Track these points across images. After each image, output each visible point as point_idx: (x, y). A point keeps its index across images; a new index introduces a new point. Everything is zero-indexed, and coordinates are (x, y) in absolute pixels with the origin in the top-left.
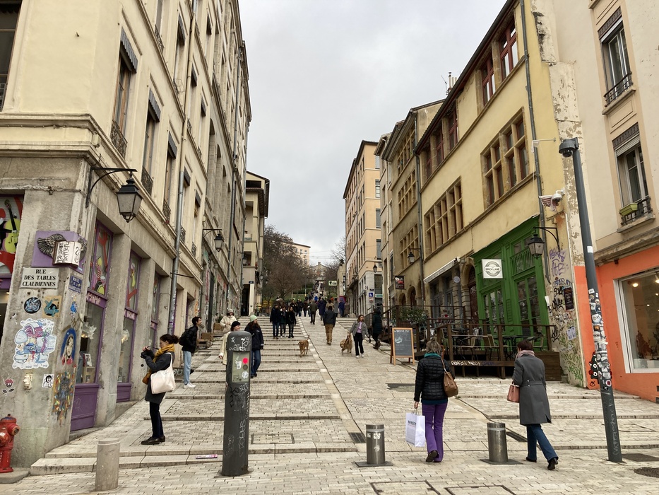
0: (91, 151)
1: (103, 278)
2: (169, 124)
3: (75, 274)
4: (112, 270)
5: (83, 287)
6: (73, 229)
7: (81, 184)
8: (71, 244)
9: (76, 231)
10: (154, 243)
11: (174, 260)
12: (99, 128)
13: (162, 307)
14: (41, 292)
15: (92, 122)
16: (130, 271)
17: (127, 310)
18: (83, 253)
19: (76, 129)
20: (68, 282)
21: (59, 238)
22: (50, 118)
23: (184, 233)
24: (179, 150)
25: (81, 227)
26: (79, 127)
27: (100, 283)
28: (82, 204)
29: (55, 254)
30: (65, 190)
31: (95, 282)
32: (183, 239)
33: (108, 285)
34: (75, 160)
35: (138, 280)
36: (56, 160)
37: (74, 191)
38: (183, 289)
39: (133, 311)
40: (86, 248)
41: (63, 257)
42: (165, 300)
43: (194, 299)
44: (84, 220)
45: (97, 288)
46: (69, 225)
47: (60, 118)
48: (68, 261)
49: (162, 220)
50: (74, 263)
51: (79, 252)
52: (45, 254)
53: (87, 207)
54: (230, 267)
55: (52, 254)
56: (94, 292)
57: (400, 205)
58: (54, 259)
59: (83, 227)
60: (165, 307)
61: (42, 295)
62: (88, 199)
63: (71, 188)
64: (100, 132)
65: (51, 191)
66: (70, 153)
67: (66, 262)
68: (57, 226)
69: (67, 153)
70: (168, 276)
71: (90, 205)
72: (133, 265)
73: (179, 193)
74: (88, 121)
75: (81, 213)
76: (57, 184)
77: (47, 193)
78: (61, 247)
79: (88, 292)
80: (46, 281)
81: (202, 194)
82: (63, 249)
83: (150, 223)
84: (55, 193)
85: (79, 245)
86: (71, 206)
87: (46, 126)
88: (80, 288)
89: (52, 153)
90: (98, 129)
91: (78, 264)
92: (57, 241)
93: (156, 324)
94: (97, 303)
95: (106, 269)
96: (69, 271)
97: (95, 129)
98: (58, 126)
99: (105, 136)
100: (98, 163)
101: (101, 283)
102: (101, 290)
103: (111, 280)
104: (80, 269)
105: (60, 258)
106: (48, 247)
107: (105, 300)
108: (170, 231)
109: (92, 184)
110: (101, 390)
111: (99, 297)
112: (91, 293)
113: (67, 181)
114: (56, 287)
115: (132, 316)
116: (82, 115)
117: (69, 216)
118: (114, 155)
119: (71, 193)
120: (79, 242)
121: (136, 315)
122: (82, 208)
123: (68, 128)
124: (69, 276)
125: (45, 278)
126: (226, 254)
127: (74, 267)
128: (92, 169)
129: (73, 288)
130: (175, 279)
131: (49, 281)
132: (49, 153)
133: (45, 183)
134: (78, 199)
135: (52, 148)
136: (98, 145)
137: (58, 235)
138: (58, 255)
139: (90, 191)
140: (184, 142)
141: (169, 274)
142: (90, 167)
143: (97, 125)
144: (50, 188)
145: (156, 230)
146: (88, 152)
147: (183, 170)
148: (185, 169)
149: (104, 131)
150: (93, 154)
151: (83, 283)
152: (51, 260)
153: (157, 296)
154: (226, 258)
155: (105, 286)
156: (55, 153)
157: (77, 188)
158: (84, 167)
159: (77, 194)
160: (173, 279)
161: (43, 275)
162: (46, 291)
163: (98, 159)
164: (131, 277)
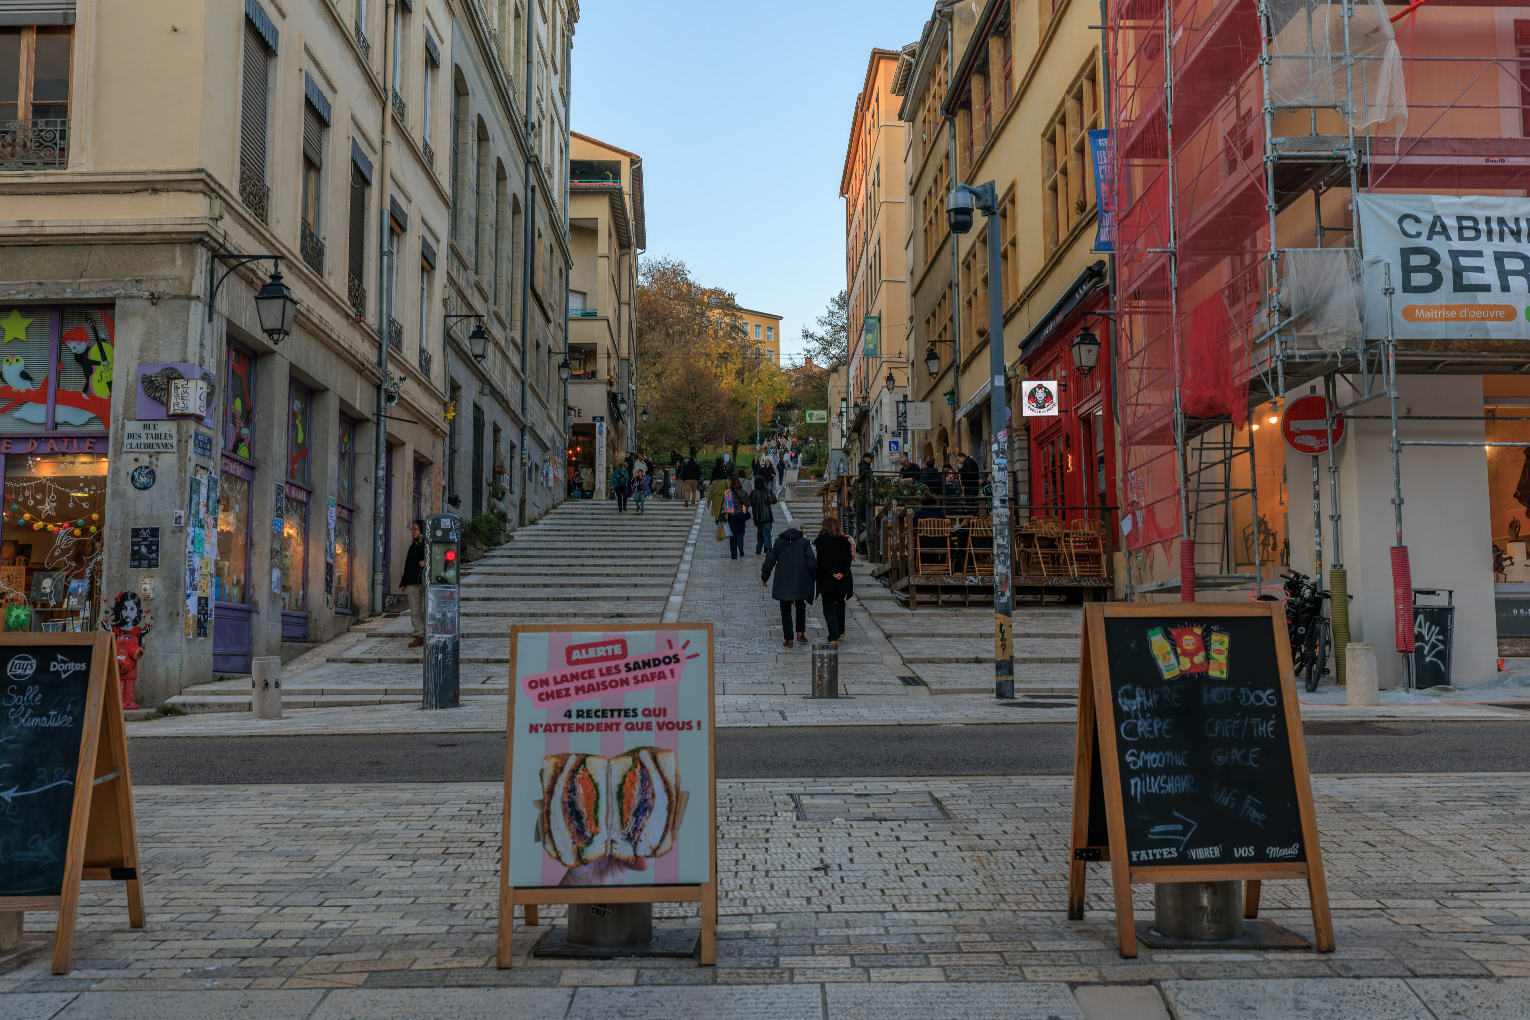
0: (210, 231)
1: (245, 431)
2: (351, 123)
3: (203, 429)
4: (259, 417)
5: (214, 448)
6: (193, 359)
7: (199, 286)
8: (192, 384)
9: (197, 363)
10: (333, 360)
11: (378, 388)
12: (221, 186)
13: (359, 481)
14: (154, 458)
15: (208, 180)
16: (293, 415)
17: (292, 485)
18: (210, 395)
19: (183, 194)
20: (191, 442)
21: (172, 375)
22: (142, 178)
23: (399, 332)
24: (376, 166)
25: (205, 355)
26: (188, 191)
27: (240, 440)
28: (203, 318)
29: (168, 400)
30: (176, 297)
31: (232, 438)
32: (398, 345)
33: (255, 443)
34: (186, 246)
35: (307, 430)
36: (158, 246)
37: (190, 298)
38: (404, 444)
39: (301, 485)
40: (213, 387)
41: (181, 405)
42: (364, 466)
43: (432, 463)
44: (207, 343)
45: (235, 449)
46: (185, 353)
47: (159, 177)
48: (190, 410)
49: (347, 316)
50: (198, 412)
51: (205, 395)
52: (155, 399)
53: (210, 319)
54: (528, 389)
55: (164, 399)
56: (232, 455)
57: (926, 231)
58: (167, 405)
59: (206, 354)
60: (366, 480)
61: (155, 462)
62: (211, 307)
63: (184, 293)
64: (222, 193)
65: (154, 299)
66: (178, 237)
67: (186, 411)
68: (169, 356)
69: (174, 236)
70: (368, 420)
71: (215, 316)
72: (297, 405)
73: (382, 254)
74: (203, 181)
75: (203, 332)
76: (162, 287)
77: (149, 303)
78: (177, 388)
79: (222, 455)
80: (159, 441)
81: (438, 241)
82: (180, 391)
83: (322, 327)
84: (160, 301)
85: (203, 384)
86: (186, 323)
87: (137, 191)
88: (210, 450)
89: (150, 237)
90: (217, 189)
91: (204, 414)
92: (170, 379)
93: (351, 511)
94: (238, 474)
95: (248, 416)
96: (191, 427)
97: (213, 190)
98: (155, 191)
99: (231, 196)
100: (222, 246)
101: (242, 440)
102: (243, 452)
103: (259, 434)
104: (207, 421)
105: (176, 405)
106: (157, 389)
107: (251, 468)
108: (365, 333)
109: (216, 282)
110: (254, 616)
111: (240, 463)
112: (227, 457)
113: (177, 283)
114: (175, 450)
115: (302, 496)
116: (192, 172)
117: (185, 339)
118: (248, 222)
119: (185, 302)
120: (203, 379)
121: (309, 493)
122: (203, 324)
123: (172, 194)
124: (192, 433)
125: (158, 436)
126: (516, 360)
127: (199, 419)
128: (213, 257)
129: (200, 451)
130: (382, 424)
131: (164, 441)
132: (146, 237)
133: (145, 286)
134: (197, 310)
135: (149, 229)
136: (221, 217)
137: (171, 369)
138: (173, 400)
139: (212, 295)
140: (387, 147)
141: (368, 415)
142: (210, 254)
143: (216, 182)
144: (152, 294)
145: (335, 337)
146: (206, 233)
147: (388, 205)
148: (393, 201)
149: (229, 189)
150: (214, 234)
151: (214, 442)
152: (164, 409)
153: (348, 457)
154: (515, 370)
155: (249, 444)
156: (155, 237)
157: (194, 293)
158: (202, 256)
159: (193, 303)
160: (378, 424)
161: (153, 432)
162: (161, 456)
163: (221, 241)
164: (295, 426)
